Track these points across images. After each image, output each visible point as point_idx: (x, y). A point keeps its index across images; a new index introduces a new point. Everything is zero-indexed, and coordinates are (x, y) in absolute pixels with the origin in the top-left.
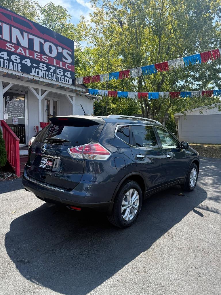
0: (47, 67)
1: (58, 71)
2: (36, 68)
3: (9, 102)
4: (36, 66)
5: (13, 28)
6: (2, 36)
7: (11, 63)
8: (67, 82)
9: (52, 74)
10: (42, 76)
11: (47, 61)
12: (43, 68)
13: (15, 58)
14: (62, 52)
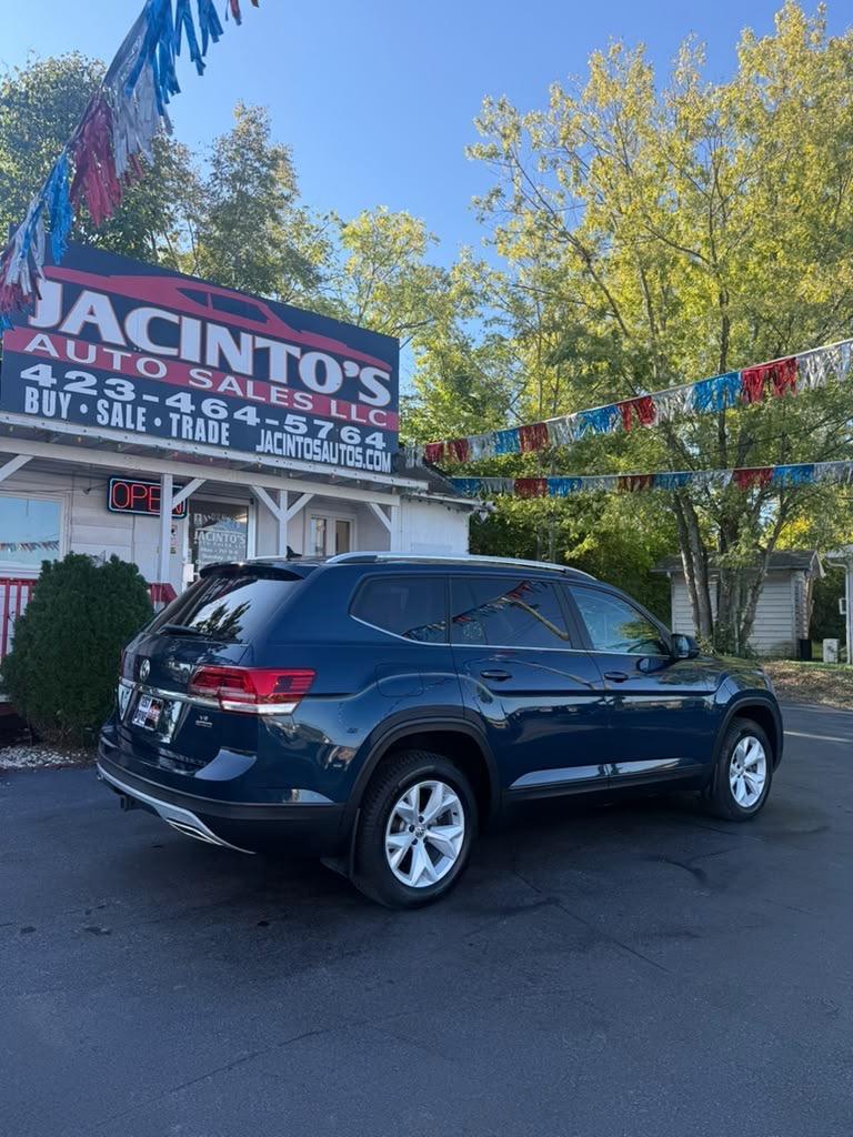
0: (309, 423)
1: (345, 432)
2: (274, 429)
3: (199, 532)
4: (276, 423)
5: (210, 327)
6: (179, 352)
7: (200, 422)
8: (371, 463)
9: (326, 443)
10: (294, 455)
11: (310, 406)
12: (296, 427)
13: (214, 407)
14: (358, 376)
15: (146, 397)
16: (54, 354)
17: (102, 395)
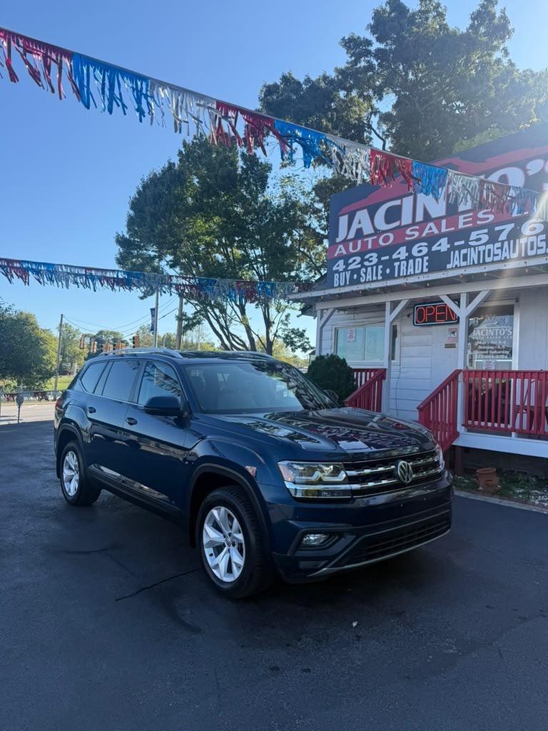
0: (490, 232)
1: (525, 226)
2: (460, 248)
4: (463, 242)
5: (419, 196)
7: (411, 262)
9: (506, 243)
10: (476, 263)
11: (491, 217)
12: (479, 239)
13: (420, 248)
14: (543, 170)
15: (383, 259)
16: (345, 253)
17: (363, 266)
